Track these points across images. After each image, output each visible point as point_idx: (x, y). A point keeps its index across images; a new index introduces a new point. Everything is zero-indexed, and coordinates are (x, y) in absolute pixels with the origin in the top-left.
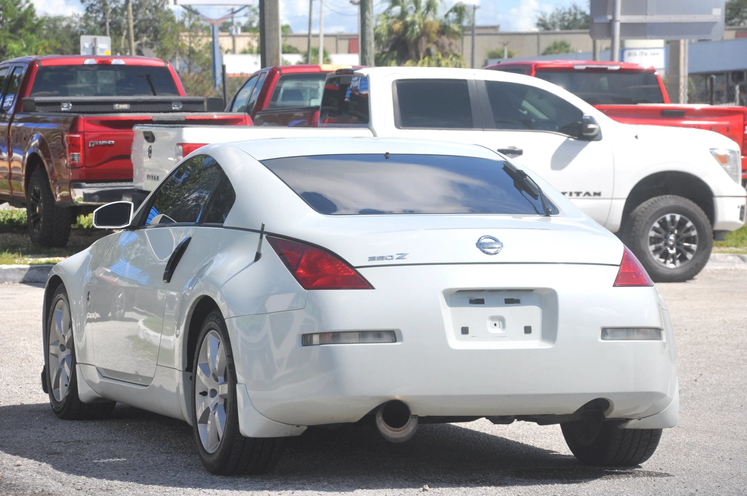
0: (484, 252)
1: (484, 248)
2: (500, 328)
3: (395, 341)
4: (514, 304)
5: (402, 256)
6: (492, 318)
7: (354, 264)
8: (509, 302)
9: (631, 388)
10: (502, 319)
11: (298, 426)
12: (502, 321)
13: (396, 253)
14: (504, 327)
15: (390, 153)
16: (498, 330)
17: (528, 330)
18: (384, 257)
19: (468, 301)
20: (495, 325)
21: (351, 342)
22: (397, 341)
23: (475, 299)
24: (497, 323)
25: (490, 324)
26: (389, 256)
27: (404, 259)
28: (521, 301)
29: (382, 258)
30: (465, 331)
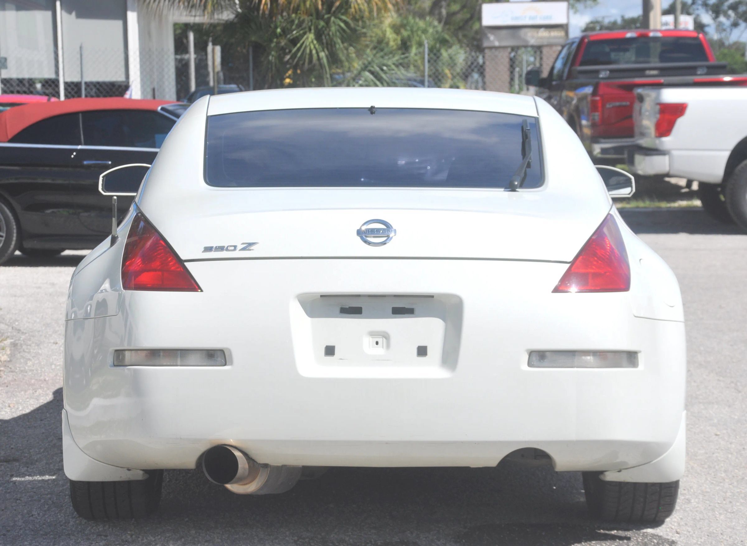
0: (366, 242)
1: (366, 236)
2: (383, 348)
3: (225, 365)
4: (406, 315)
5: (248, 246)
6: (372, 334)
7: (183, 257)
8: (399, 311)
9: (573, 437)
10: (386, 336)
11: (129, 470)
12: (386, 338)
13: (242, 243)
14: (388, 346)
15: (376, 107)
16: (380, 351)
17: (422, 351)
18: (224, 247)
19: (338, 310)
20: (377, 343)
21: (164, 364)
22: (227, 363)
23: (350, 307)
24: (380, 340)
25: (367, 342)
26: (231, 246)
27: (250, 250)
28: (416, 312)
29: (221, 249)
30: (330, 351)
